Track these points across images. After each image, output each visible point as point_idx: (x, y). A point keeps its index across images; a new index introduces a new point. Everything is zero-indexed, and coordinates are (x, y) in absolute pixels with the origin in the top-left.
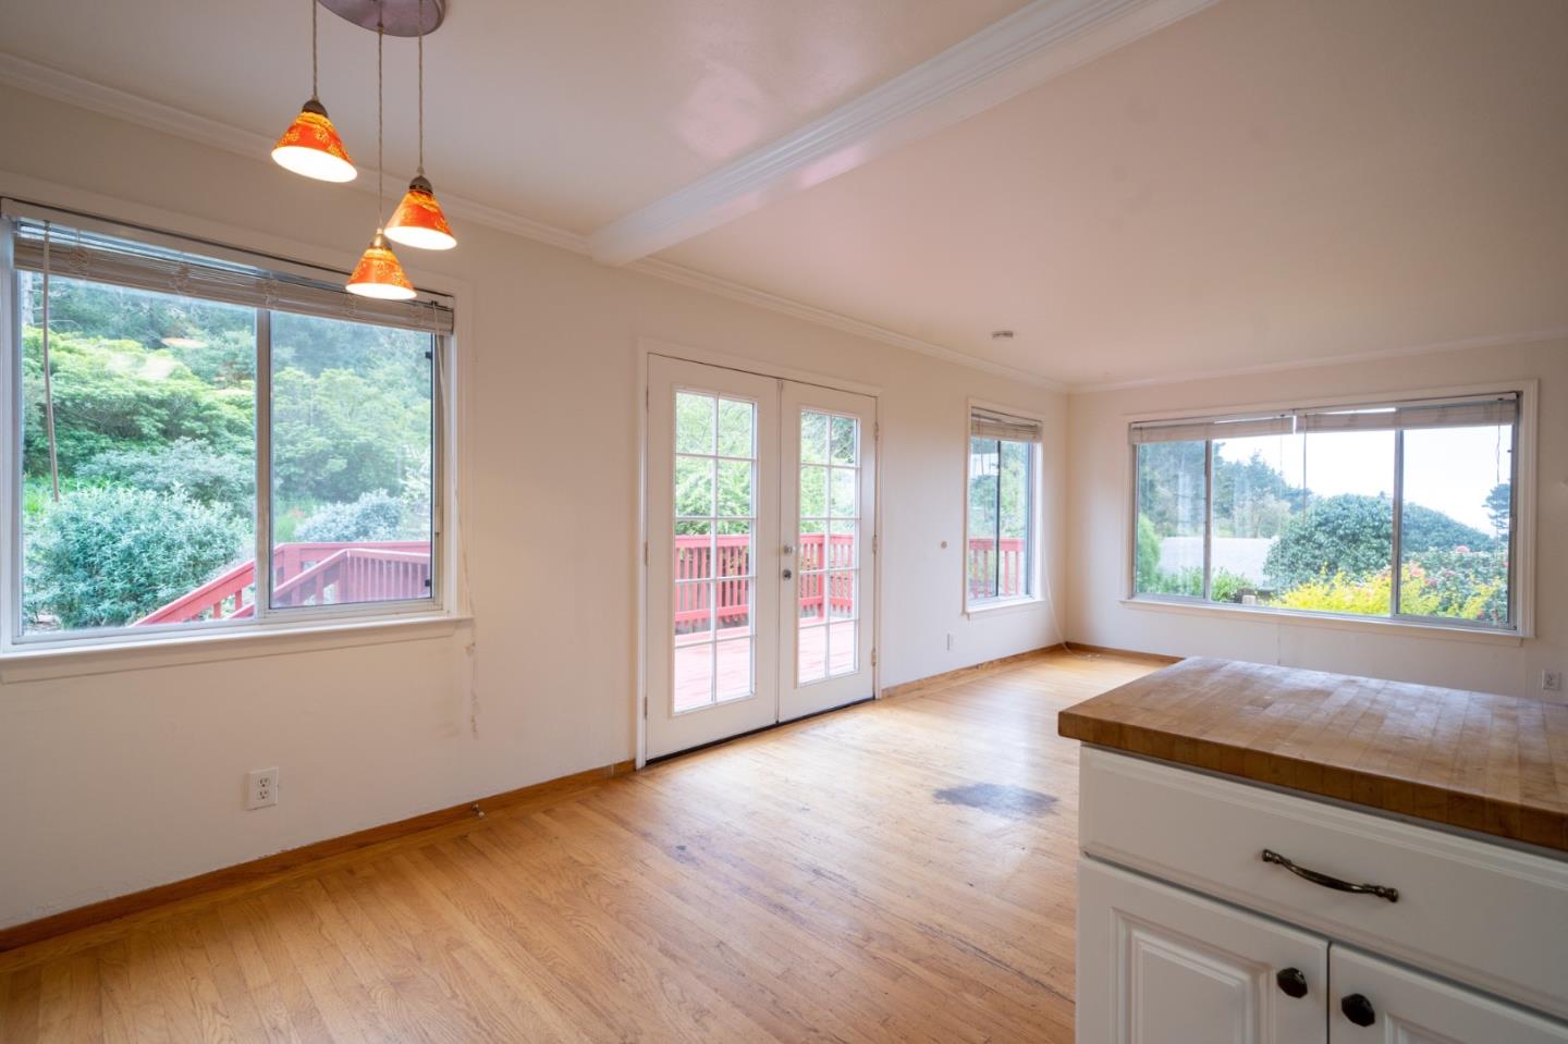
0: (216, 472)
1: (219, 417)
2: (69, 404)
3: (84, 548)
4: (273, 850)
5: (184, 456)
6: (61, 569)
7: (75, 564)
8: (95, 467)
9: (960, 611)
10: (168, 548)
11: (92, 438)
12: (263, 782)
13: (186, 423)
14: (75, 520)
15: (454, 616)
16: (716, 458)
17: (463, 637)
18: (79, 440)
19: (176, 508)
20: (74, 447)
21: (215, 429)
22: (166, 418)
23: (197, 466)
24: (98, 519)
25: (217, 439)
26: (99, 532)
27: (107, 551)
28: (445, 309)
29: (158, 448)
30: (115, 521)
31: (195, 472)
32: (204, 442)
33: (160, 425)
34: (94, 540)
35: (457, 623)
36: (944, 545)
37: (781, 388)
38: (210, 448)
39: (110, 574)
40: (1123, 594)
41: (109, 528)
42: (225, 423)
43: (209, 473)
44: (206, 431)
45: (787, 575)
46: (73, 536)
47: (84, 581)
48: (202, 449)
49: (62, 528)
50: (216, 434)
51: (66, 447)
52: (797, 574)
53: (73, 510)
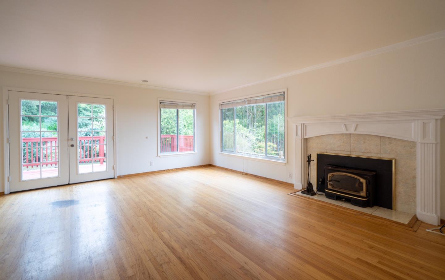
2: (44, 105)
9: (157, 155)
36: (147, 138)
37: (68, 98)
40: (220, 151)
45: (72, 146)
52: (77, 145)
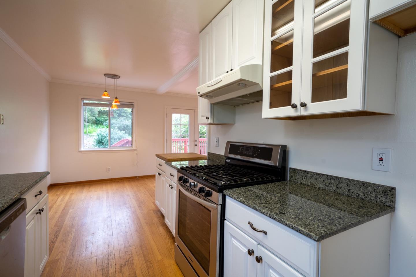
0: (127, 124)
1: (128, 112)
3: (102, 139)
4: (110, 178)
5: (121, 121)
6: (98, 143)
7: (100, 142)
8: (106, 123)
10: (114, 140)
11: (106, 117)
12: (109, 169)
13: (122, 114)
14: (100, 134)
15: (134, 149)
16: (181, 125)
17: (136, 152)
18: (104, 118)
19: (116, 132)
20: (103, 119)
21: (127, 115)
22: (119, 113)
23: (123, 123)
24: (104, 134)
25: (128, 117)
26: (104, 136)
27: (105, 140)
28: (133, 105)
29: (117, 119)
30: (106, 134)
31: (123, 124)
32: (125, 118)
33: (117, 115)
34: (103, 138)
35: (135, 150)
37: (195, 112)
38: (126, 119)
39: (105, 144)
41: (105, 136)
42: (129, 113)
43: (125, 124)
44: (126, 115)
45: (196, 145)
46: (100, 137)
47: (102, 145)
48: (125, 119)
49: (98, 136)
50: (128, 116)
51: (102, 119)
52: (198, 145)
53: (100, 132)
